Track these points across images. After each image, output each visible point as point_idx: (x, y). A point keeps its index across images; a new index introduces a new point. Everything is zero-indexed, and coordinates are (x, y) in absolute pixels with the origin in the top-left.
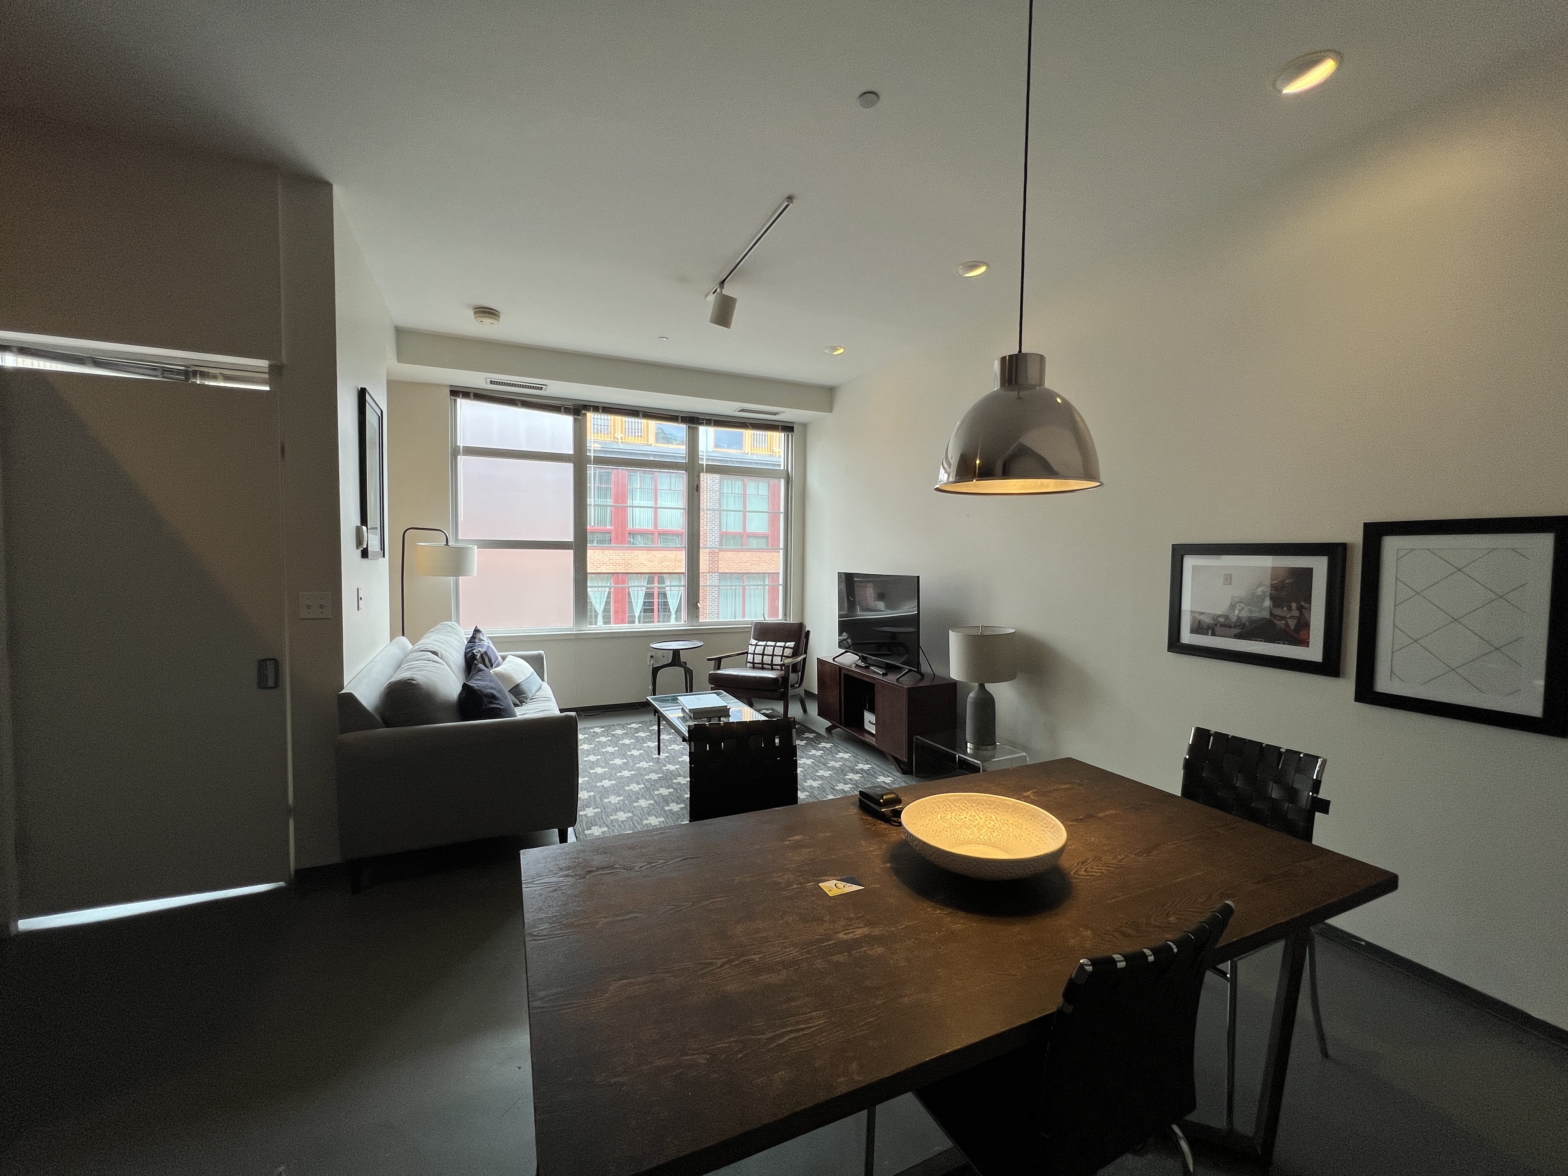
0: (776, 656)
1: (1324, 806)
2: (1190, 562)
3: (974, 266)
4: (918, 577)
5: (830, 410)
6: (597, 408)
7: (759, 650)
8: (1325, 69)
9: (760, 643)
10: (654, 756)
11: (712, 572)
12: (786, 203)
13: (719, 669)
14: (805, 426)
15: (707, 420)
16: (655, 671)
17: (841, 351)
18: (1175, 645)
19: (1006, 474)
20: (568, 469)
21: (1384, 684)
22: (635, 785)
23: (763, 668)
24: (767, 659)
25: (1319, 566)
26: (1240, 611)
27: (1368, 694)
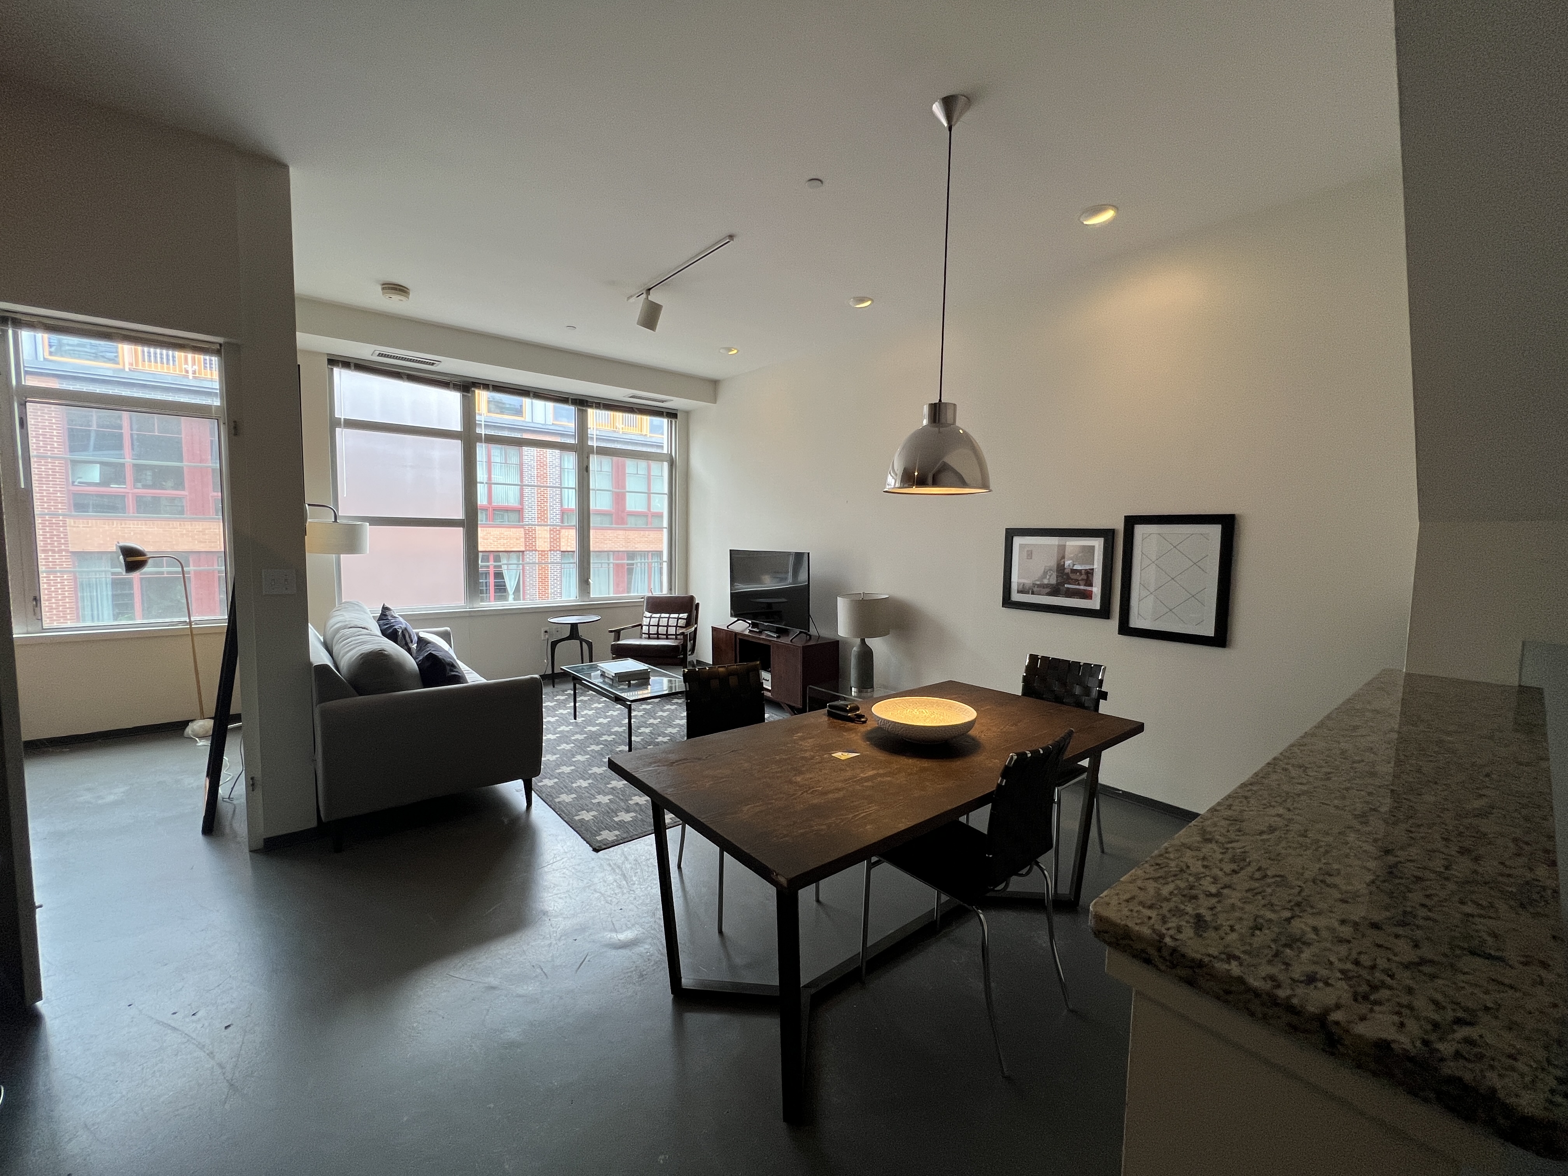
0: (670, 626)
1: (1104, 695)
2: (1018, 541)
3: (862, 300)
4: (809, 553)
5: (714, 401)
6: (486, 386)
7: (654, 621)
8: (1107, 215)
9: (654, 615)
10: (571, 721)
11: (554, 550)
12: (728, 240)
13: (618, 640)
14: (687, 413)
15: (596, 403)
16: (554, 644)
17: (735, 351)
18: (1007, 602)
19: (935, 483)
20: (456, 446)
21: (1136, 622)
22: (565, 745)
23: (658, 638)
24: (662, 630)
25: (1098, 544)
26: (1050, 576)
27: (1126, 630)
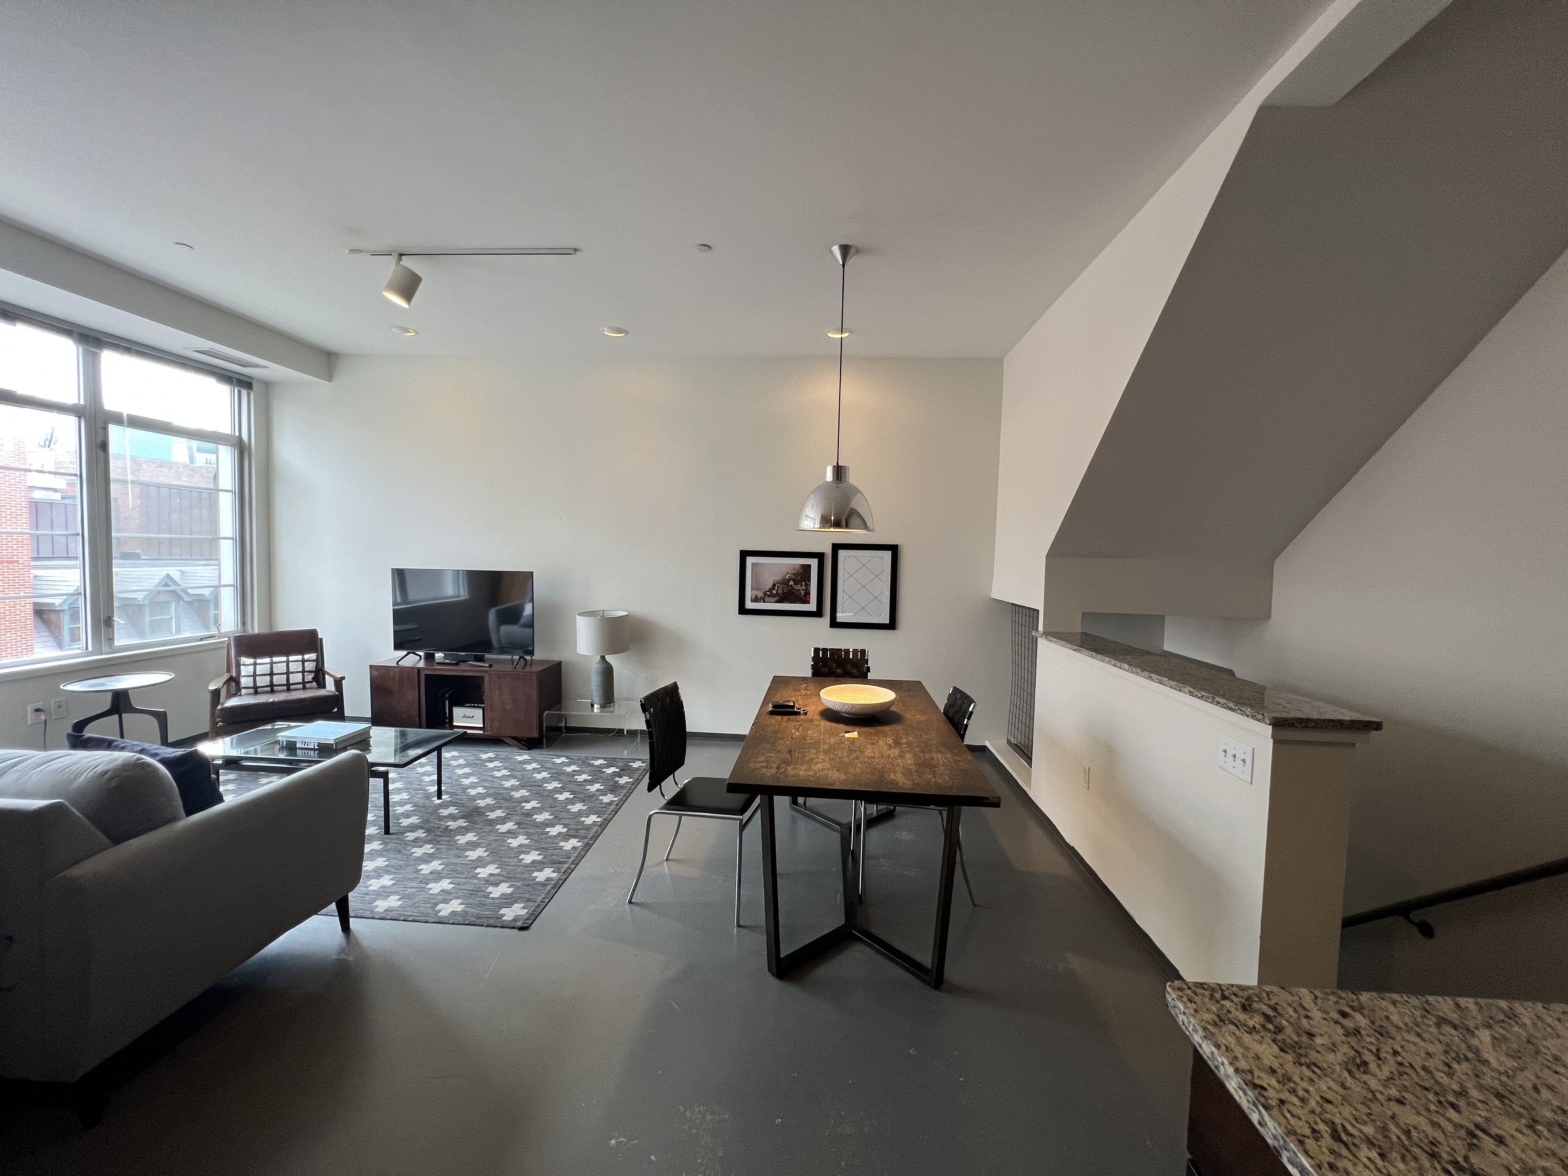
2: (750, 560)
5: (329, 378)
7: (260, 669)
9: (259, 661)
14: (267, 385)
15: (118, 343)
16: (80, 727)
18: (743, 610)
21: (841, 617)
23: (273, 691)
25: (814, 563)
26: (778, 588)
27: (834, 624)
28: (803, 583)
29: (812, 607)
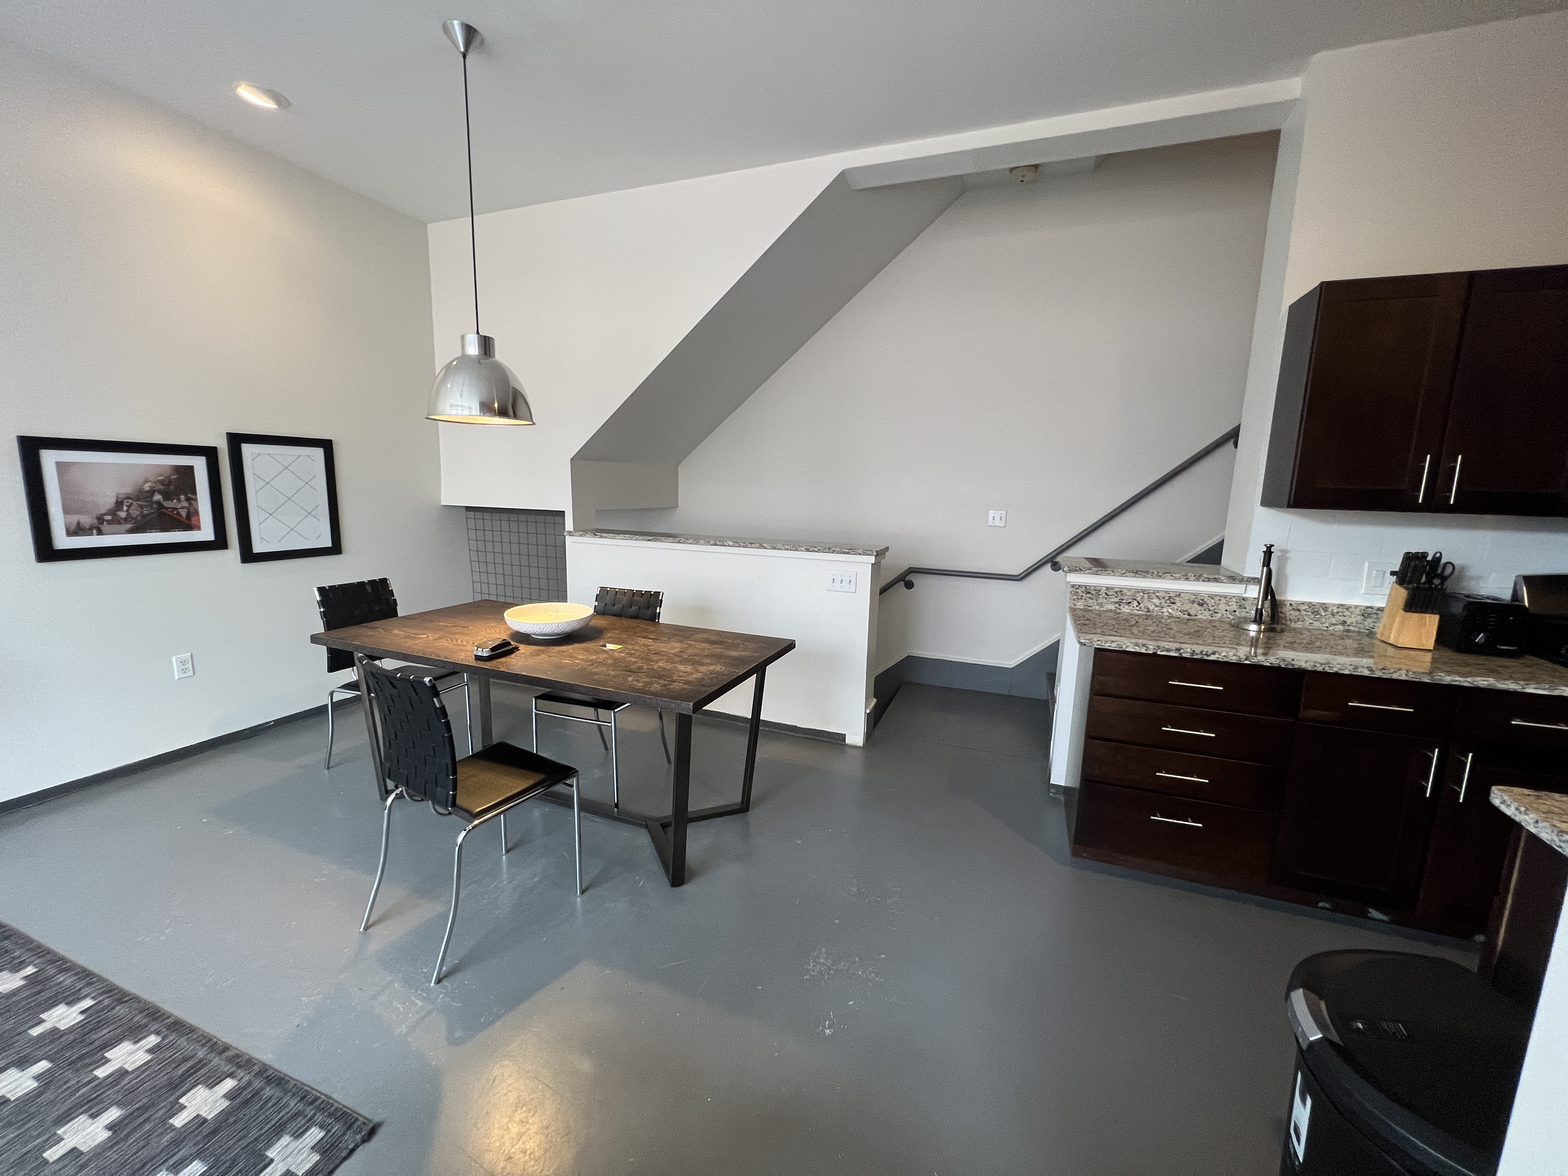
2: (49, 459)
18: (47, 551)
21: (260, 546)
25: (199, 464)
26: (129, 507)
27: (248, 556)
28: (182, 497)
29: (206, 533)
